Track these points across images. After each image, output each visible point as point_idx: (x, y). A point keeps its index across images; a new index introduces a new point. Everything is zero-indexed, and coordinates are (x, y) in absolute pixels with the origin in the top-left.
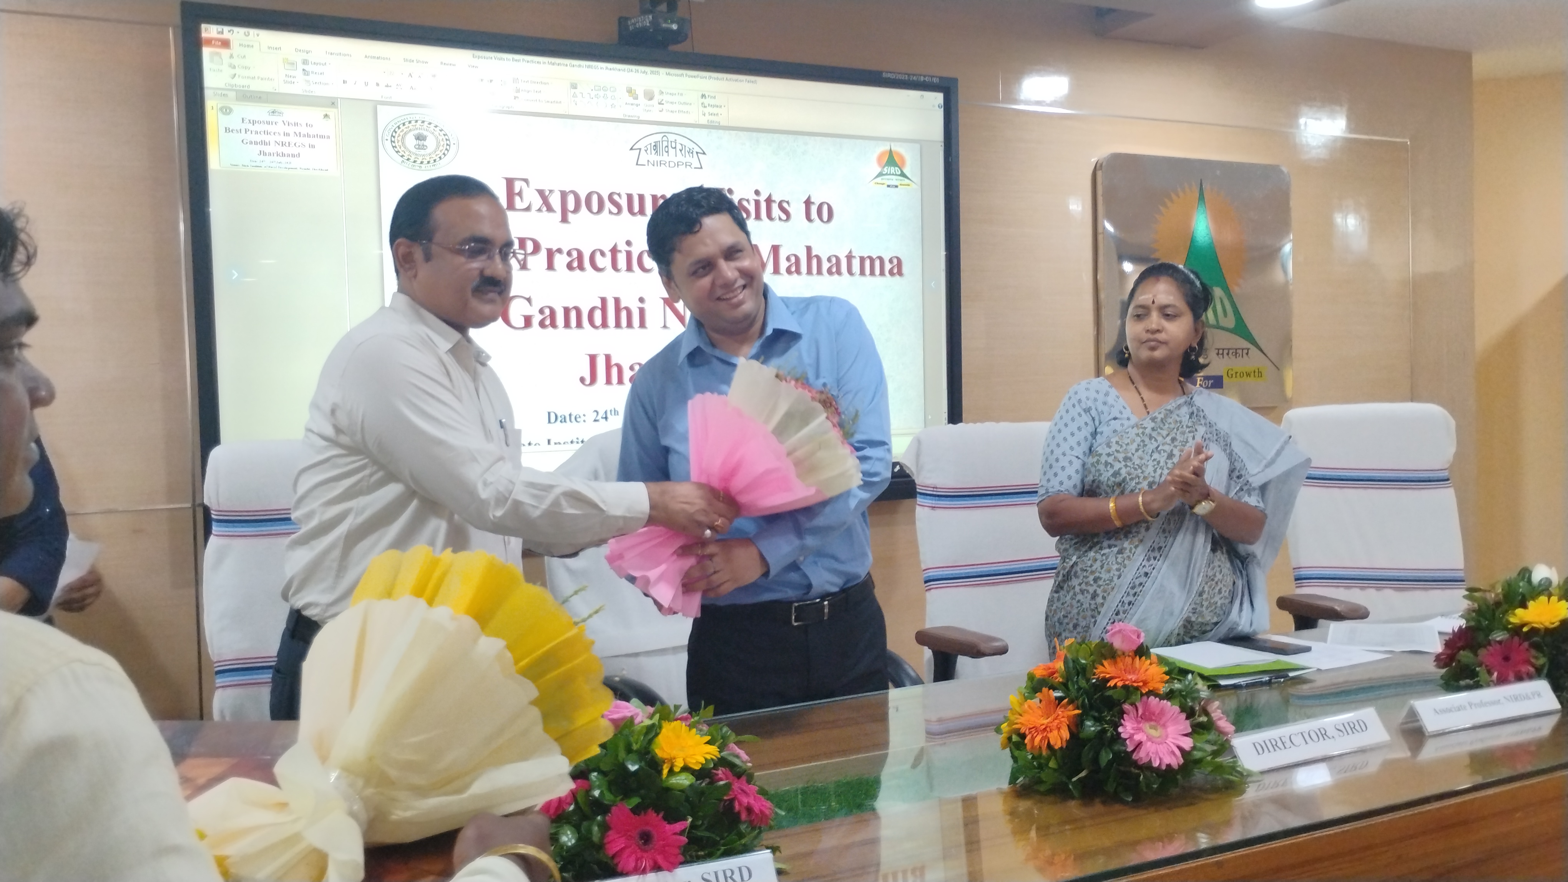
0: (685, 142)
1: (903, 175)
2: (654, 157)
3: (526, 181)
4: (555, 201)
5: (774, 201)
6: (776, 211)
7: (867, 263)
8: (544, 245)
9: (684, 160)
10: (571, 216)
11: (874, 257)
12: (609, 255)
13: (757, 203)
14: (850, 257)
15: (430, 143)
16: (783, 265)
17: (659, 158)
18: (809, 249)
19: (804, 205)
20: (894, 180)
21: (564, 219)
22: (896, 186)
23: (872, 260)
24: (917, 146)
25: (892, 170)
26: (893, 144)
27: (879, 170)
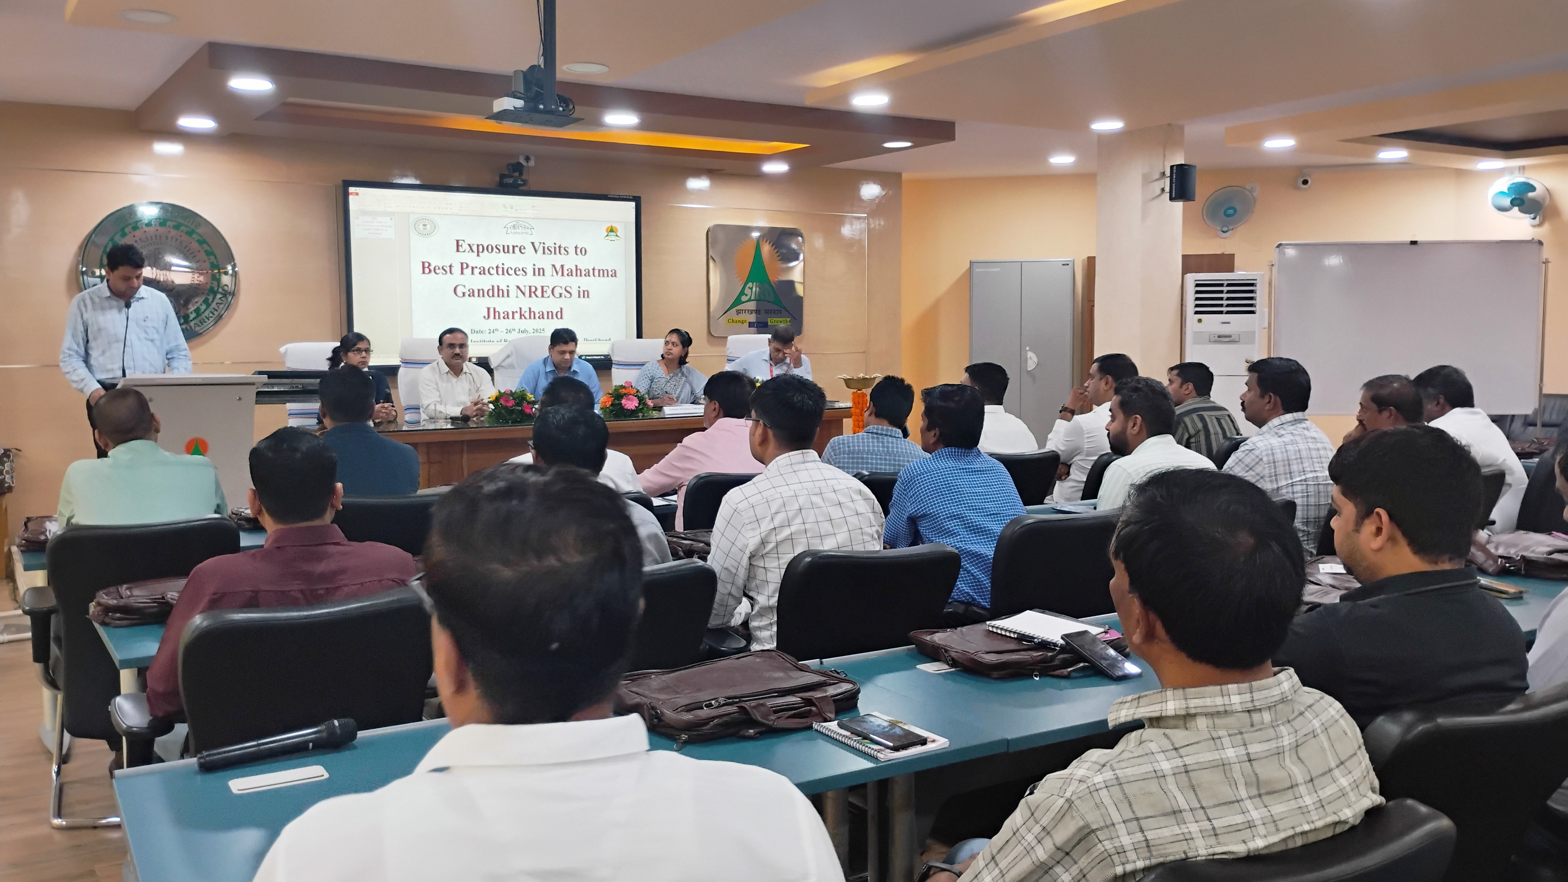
0: (526, 224)
1: (617, 236)
2: (513, 231)
3: (464, 241)
4: (475, 248)
5: (562, 247)
6: (563, 251)
7: (601, 272)
8: (471, 265)
9: (525, 231)
10: (480, 254)
12: (495, 269)
13: (555, 248)
14: (594, 269)
15: (428, 227)
16: (566, 272)
17: (515, 231)
18: (576, 266)
19: (574, 249)
20: (613, 238)
21: (478, 255)
22: (614, 240)
23: (603, 271)
24: (624, 224)
25: (612, 233)
26: (612, 223)
27: (606, 234)
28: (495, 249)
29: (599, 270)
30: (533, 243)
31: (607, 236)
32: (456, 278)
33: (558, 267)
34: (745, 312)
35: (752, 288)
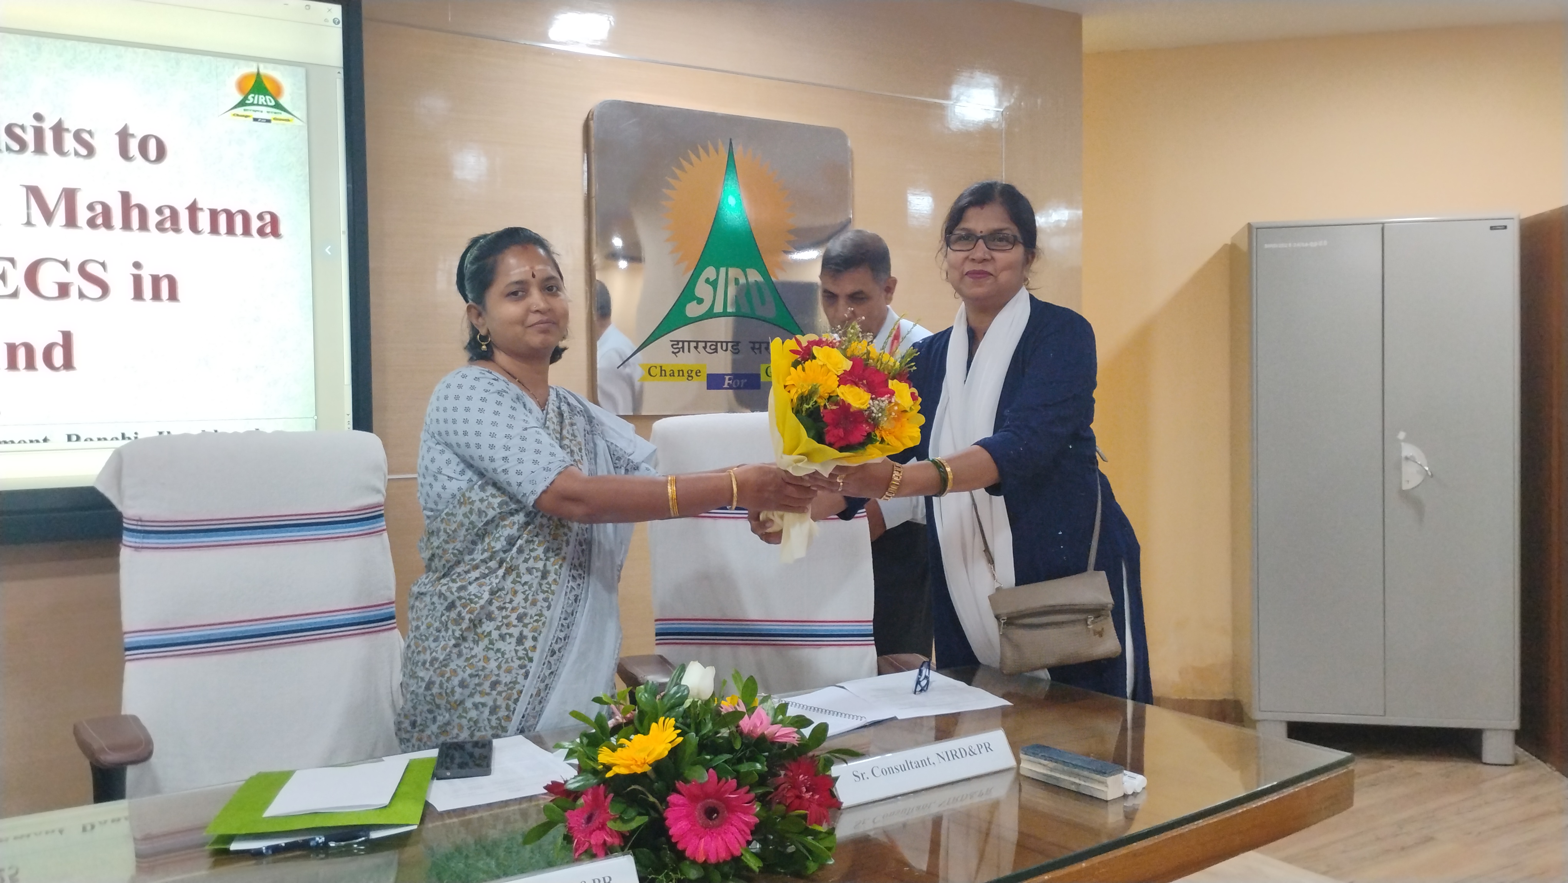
1: (278, 106)
5: (67, 130)
6: (69, 142)
7: (222, 219)
11: (234, 211)
13: (37, 131)
14: (193, 209)
16: (83, 215)
18: (125, 197)
19: (117, 138)
20: (264, 113)
22: (268, 121)
23: (230, 216)
24: (301, 71)
25: (262, 99)
26: (262, 66)
27: (239, 98)
29: (214, 214)
31: (242, 104)
33: (52, 197)
34: (696, 348)
35: (716, 280)
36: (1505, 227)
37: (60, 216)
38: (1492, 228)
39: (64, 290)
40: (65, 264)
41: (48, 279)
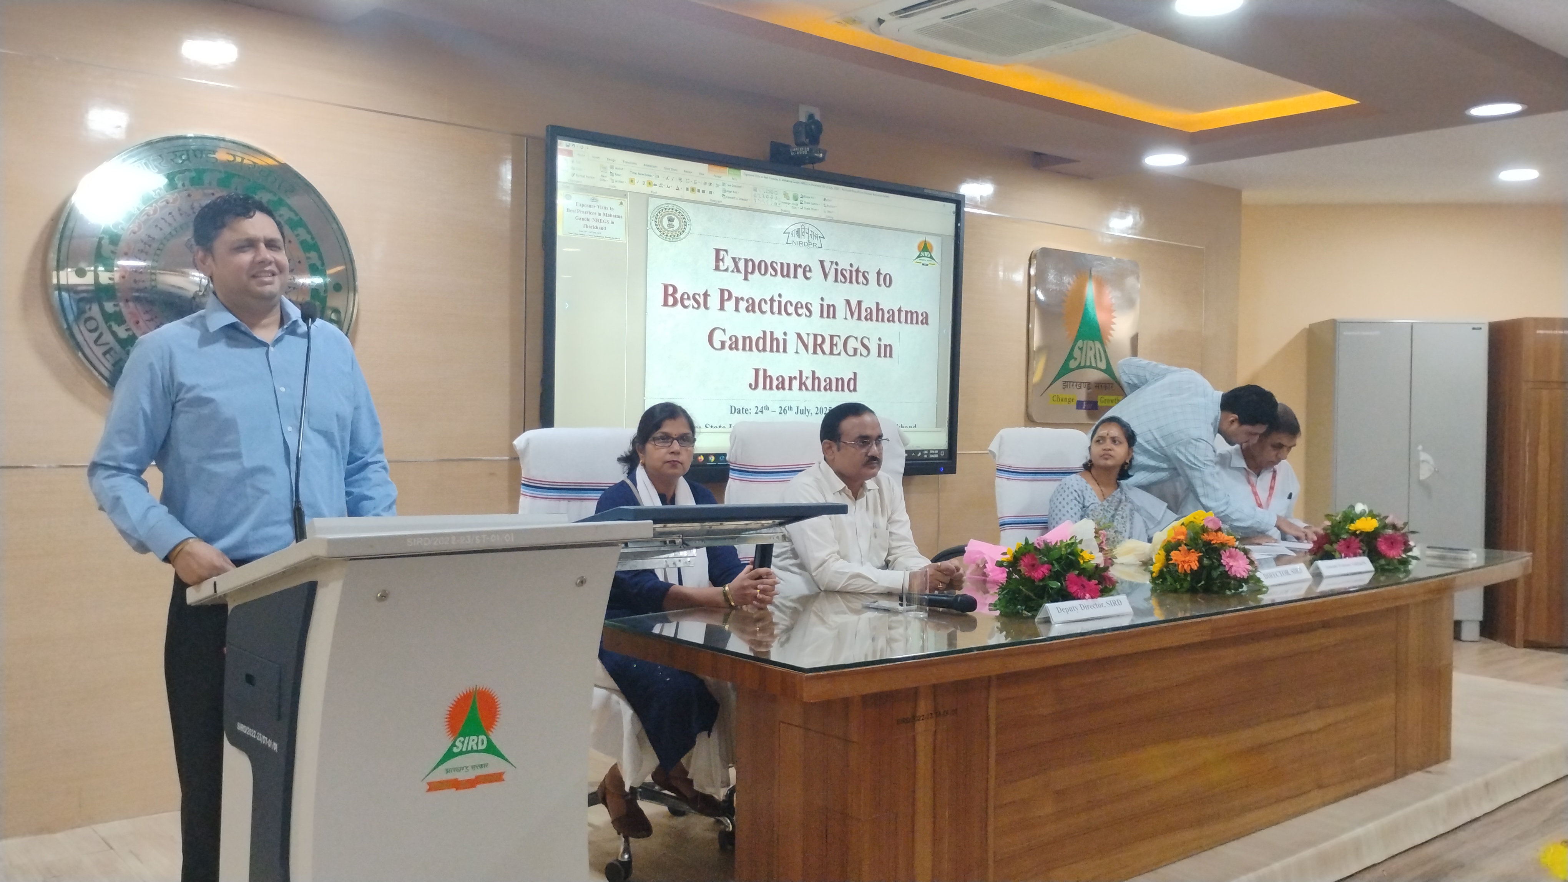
0: (814, 229)
1: (931, 257)
2: (796, 239)
3: (726, 251)
4: (741, 265)
5: (860, 271)
6: (861, 278)
7: (909, 315)
8: (734, 295)
9: (812, 242)
10: (749, 276)
11: (913, 311)
12: (769, 302)
13: (851, 271)
14: (900, 310)
15: (676, 223)
16: (863, 314)
17: (799, 240)
18: (878, 304)
19: (876, 275)
20: (926, 260)
21: (746, 279)
22: (927, 265)
23: (912, 314)
24: (940, 238)
25: (926, 254)
26: (927, 236)
27: (918, 254)
28: (770, 269)
29: (906, 312)
30: (822, 262)
32: (713, 316)
33: (854, 304)
34: (1073, 385)
35: (1082, 348)
36: (1481, 328)
37: (856, 315)
38: (1474, 329)
39: (855, 350)
40: (856, 338)
41: (852, 344)
